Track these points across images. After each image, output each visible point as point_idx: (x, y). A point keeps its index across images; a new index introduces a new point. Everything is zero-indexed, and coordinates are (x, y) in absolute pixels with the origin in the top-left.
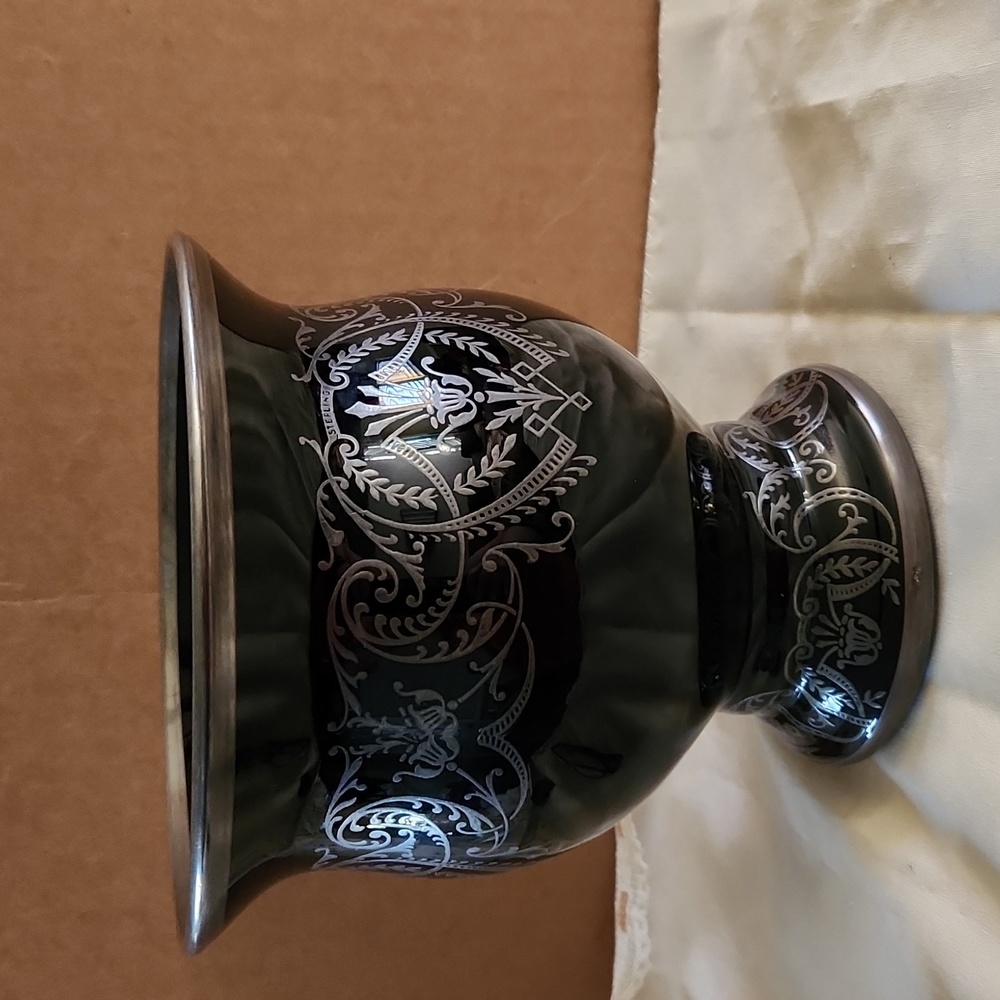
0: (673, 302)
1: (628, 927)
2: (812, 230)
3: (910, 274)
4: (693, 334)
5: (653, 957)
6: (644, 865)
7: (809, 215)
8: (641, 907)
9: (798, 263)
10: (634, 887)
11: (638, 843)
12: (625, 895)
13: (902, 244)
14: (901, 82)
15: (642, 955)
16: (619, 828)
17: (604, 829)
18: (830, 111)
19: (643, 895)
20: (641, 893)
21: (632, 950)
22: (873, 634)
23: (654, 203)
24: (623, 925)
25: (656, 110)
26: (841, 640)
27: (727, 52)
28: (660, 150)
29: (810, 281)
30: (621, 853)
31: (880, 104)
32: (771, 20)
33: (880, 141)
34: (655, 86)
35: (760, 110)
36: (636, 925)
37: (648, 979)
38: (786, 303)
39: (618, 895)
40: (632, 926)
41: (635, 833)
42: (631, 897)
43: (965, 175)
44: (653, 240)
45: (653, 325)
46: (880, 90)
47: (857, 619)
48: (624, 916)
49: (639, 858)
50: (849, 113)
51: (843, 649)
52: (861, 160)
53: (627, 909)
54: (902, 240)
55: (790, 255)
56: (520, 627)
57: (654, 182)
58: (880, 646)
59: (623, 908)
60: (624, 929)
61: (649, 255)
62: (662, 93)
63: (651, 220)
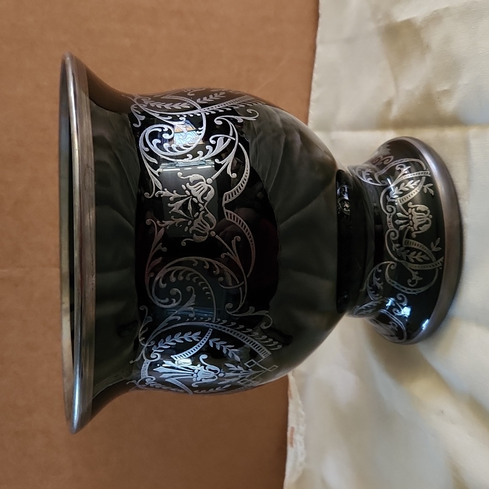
0: (324, 127)
1: (294, 445)
2: (397, 86)
3: (449, 106)
4: (334, 143)
5: (307, 460)
6: (303, 413)
7: (396, 80)
8: (301, 435)
9: (389, 104)
10: (298, 425)
11: (300, 402)
12: (293, 429)
13: (445, 90)
14: (447, 6)
15: (301, 459)
18: (408, 23)
19: (302, 428)
20: (301, 427)
21: (296, 457)
22: (425, 212)
23: (315, 76)
24: (292, 443)
25: (317, 28)
26: (411, 221)
28: (319, 49)
29: (395, 112)
30: (291, 407)
31: (436, 18)
33: (435, 37)
34: (317, 16)
35: (372, 26)
36: (298, 444)
37: (304, 471)
38: (382, 125)
39: (289, 429)
40: (296, 444)
41: (298, 397)
42: (296, 429)
43: (480, 52)
44: (314, 95)
46: (436, 11)
47: (416, 208)
48: (292, 439)
49: (300, 410)
50: (419, 24)
51: (413, 226)
52: (425, 48)
53: (294, 436)
54: (446, 88)
55: (385, 100)
56: (238, 145)
57: (316, 65)
58: (431, 216)
59: (292, 435)
60: (292, 446)
61: (312, 103)
62: (320, 20)
63: (314, 85)
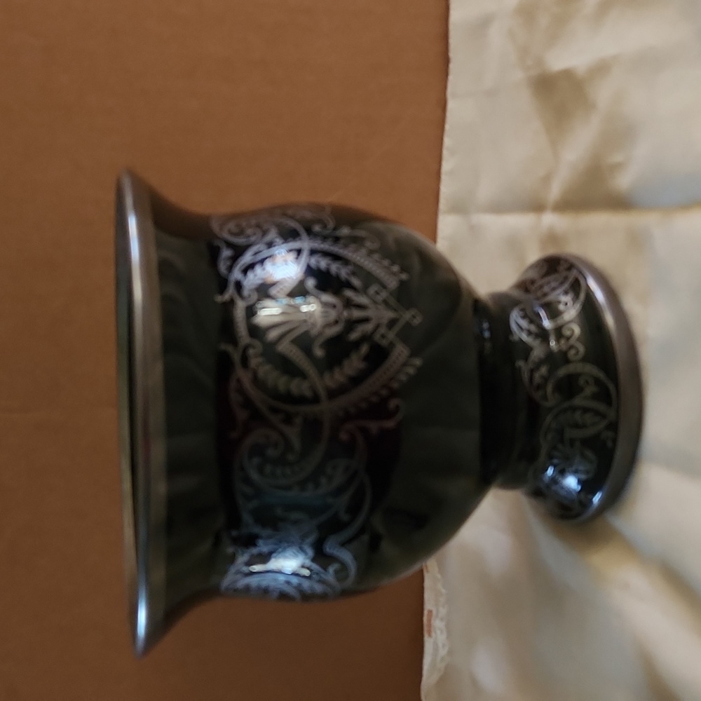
0: (460, 208)
1: (433, 634)
3: (624, 182)
4: (474, 230)
5: (450, 652)
6: (443, 591)
8: (442, 619)
9: (547, 179)
10: (437, 606)
11: (439, 576)
12: (430, 612)
15: (443, 652)
16: (426, 566)
17: (416, 568)
18: (568, 74)
19: (443, 611)
20: (441, 609)
21: (436, 649)
23: (447, 141)
24: (429, 632)
25: (448, 78)
27: (497, 37)
28: (451, 105)
30: (428, 583)
31: (601, 69)
32: (527, 14)
33: (603, 94)
34: (446, 61)
35: (518, 75)
36: (438, 632)
37: (446, 668)
38: (537, 207)
39: (426, 612)
40: (435, 632)
41: (437, 569)
42: (434, 612)
44: (446, 166)
45: (447, 225)
48: (430, 625)
49: (440, 586)
50: (581, 75)
52: (589, 107)
53: (432, 621)
54: (617, 159)
55: (541, 174)
57: (447, 127)
59: (429, 621)
60: (430, 635)
61: (443, 177)
62: (452, 66)
63: (445, 153)
